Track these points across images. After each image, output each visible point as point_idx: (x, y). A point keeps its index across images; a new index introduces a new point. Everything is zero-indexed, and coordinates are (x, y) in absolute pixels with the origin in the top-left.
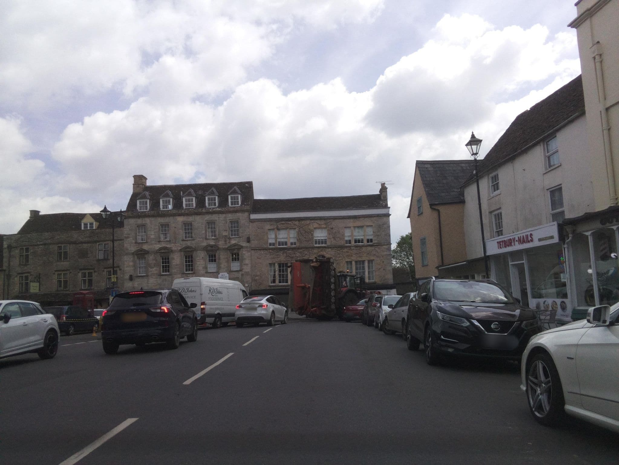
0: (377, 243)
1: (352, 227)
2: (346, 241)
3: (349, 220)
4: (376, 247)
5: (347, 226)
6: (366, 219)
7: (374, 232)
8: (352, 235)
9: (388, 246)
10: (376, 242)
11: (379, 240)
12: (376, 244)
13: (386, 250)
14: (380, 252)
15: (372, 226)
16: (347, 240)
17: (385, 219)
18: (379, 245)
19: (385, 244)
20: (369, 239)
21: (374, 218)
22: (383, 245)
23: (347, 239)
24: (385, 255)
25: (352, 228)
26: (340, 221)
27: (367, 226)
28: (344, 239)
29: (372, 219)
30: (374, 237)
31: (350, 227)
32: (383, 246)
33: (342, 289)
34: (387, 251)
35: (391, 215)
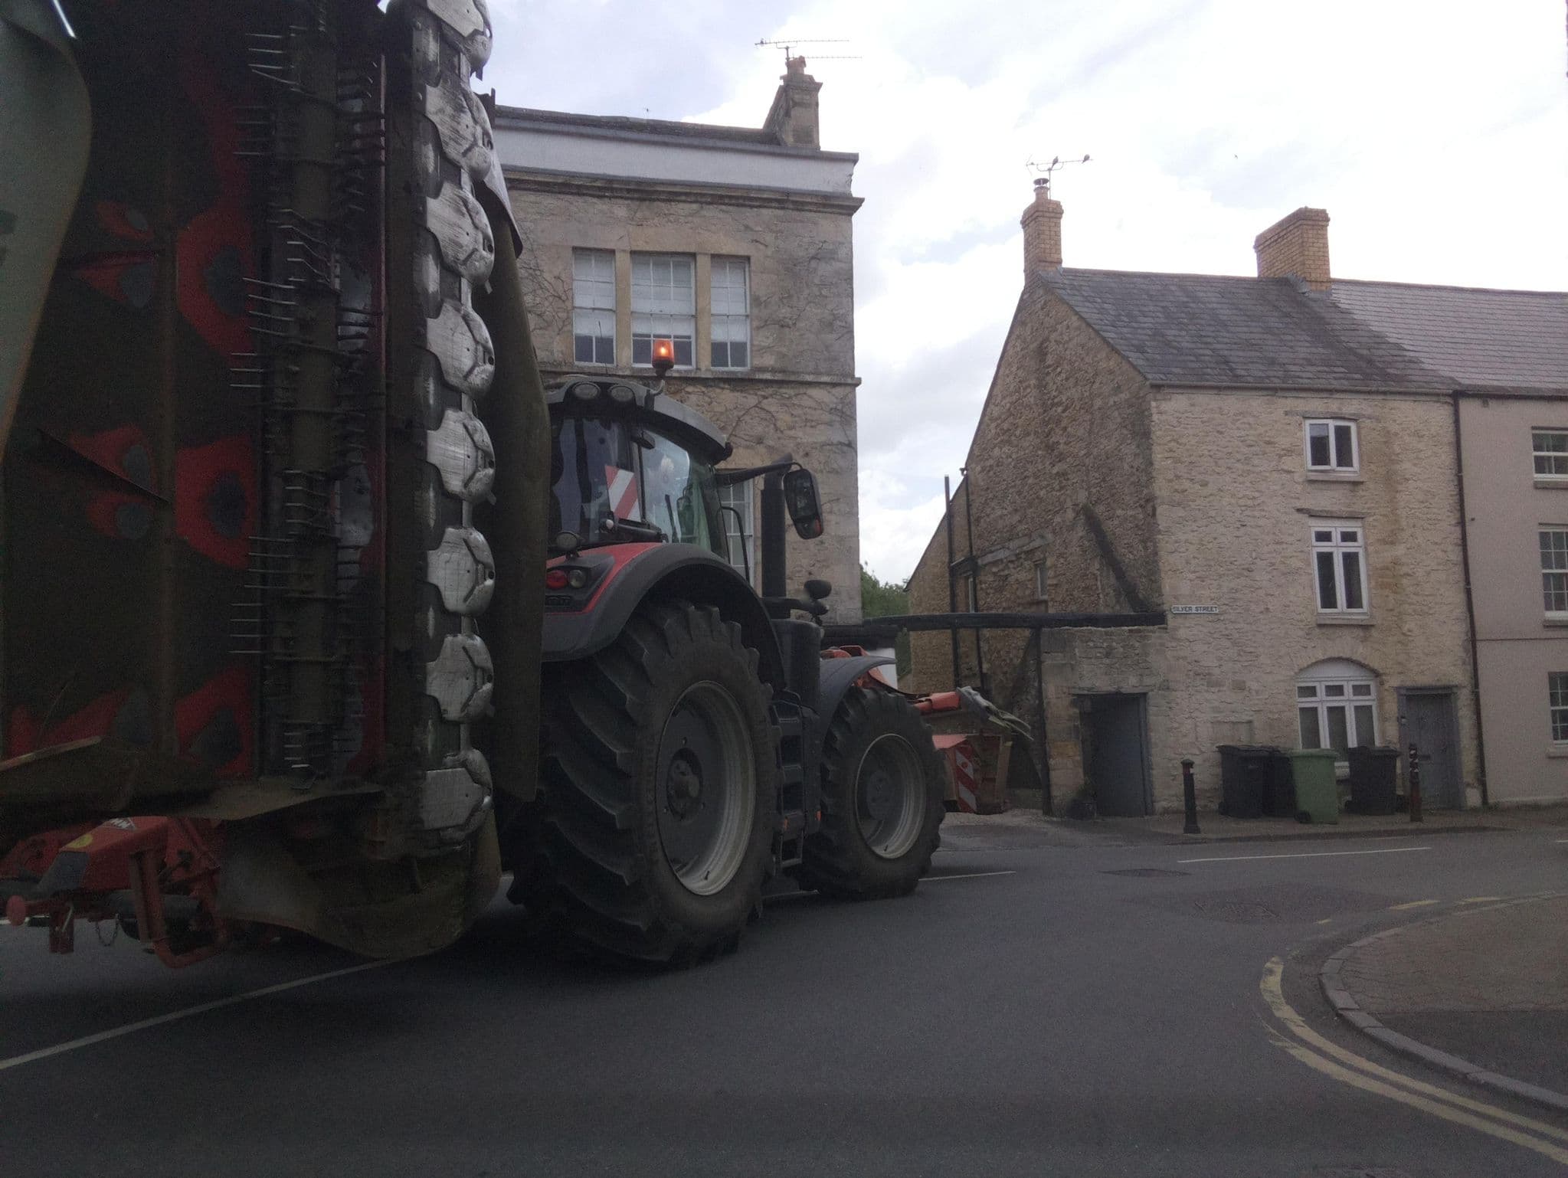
0: (773, 371)
1: (624, 251)
2: (584, 343)
3: (601, 206)
4: (770, 391)
5: (591, 244)
6: (710, 212)
7: (756, 301)
8: (620, 311)
9: (839, 391)
10: (769, 360)
11: (784, 350)
12: (768, 376)
13: (826, 417)
14: (791, 428)
15: (748, 258)
16: (590, 339)
17: (825, 225)
18: (784, 381)
19: (825, 379)
20: (726, 344)
21: (764, 211)
22: (810, 384)
23: (584, 327)
24: (823, 445)
25: (623, 260)
26: (549, 201)
27: (714, 256)
28: (568, 321)
29: (750, 215)
30: (758, 328)
31: (612, 252)
32: (815, 392)
33: (589, 558)
34: (830, 424)
35: (862, 200)
